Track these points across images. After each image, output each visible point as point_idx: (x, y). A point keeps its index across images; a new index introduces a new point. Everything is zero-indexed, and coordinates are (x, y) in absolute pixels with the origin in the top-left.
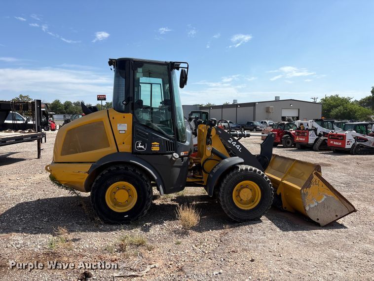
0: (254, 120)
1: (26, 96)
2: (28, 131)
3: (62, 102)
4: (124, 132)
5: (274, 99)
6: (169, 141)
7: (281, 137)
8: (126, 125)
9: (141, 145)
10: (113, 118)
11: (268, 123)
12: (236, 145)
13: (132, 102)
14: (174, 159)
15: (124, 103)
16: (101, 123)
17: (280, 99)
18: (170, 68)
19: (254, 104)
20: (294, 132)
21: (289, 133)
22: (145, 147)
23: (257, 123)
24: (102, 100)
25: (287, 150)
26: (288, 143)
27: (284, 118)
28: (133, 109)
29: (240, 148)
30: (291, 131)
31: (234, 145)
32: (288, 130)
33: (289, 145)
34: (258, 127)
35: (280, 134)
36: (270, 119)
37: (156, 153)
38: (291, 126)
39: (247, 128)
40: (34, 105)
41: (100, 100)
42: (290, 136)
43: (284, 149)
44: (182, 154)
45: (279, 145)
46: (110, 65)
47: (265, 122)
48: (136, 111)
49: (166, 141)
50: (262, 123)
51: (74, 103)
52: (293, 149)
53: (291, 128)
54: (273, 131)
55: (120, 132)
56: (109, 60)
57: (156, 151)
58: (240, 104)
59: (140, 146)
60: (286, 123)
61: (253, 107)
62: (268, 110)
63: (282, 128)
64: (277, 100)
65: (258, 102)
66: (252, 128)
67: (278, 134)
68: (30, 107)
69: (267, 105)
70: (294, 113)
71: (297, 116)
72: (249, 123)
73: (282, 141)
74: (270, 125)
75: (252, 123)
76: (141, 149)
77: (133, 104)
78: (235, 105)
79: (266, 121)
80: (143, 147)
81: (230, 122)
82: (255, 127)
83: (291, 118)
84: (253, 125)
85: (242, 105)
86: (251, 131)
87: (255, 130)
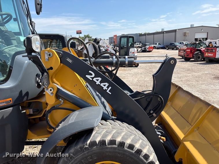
0: (175, 42)
5: (190, 27)
7: (193, 53)
11: (184, 43)
12: (101, 82)
17: (194, 26)
19: (175, 31)
20: (204, 49)
21: (200, 50)
23: (177, 44)
24: (79, 34)
25: (197, 64)
26: (199, 58)
27: (196, 40)
29: (108, 87)
30: (202, 48)
31: (98, 83)
32: (199, 47)
33: (199, 60)
34: (177, 47)
35: (193, 51)
36: (187, 41)
38: (202, 44)
39: (170, 47)
41: (78, 33)
42: (200, 53)
43: (195, 63)
45: (191, 60)
47: (183, 43)
50: (180, 43)
52: (203, 62)
53: (202, 46)
54: (187, 49)
58: (166, 32)
60: (197, 42)
61: (174, 33)
62: (185, 35)
63: (194, 46)
64: (192, 27)
65: (178, 29)
66: (174, 47)
67: (191, 51)
69: (185, 31)
71: (206, 37)
72: (171, 44)
73: (194, 57)
74: (186, 45)
75: (173, 44)
78: (163, 32)
79: (183, 42)
81: (159, 44)
82: (176, 46)
83: (202, 39)
84: (174, 45)
85: (167, 32)
86: (173, 49)
87: (175, 49)
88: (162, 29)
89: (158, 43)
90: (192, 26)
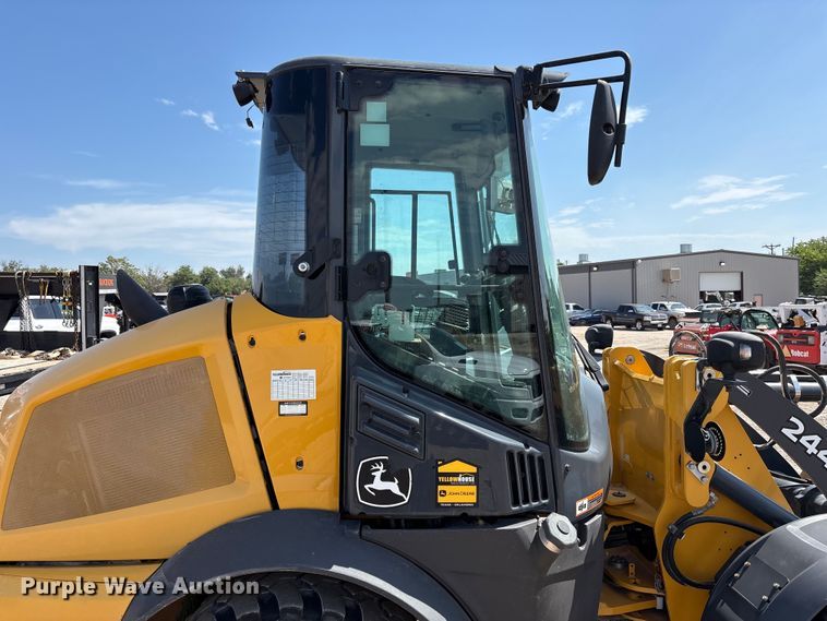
0: (635, 301)
1: (120, 260)
2: (58, 354)
3: (197, 271)
4: (301, 409)
5: (679, 252)
6: (521, 455)
8: (312, 373)
9: (384, 478)
10: (252, 343)
11: (669, 307)
13: (340, 262)
14: (550, 546)
15: (304, 267)
16: (195, 366)
18: (518, 94)
19: (631, 264)
22: (403, 488)
23: (642, 308)
28: (343, 295)
34: (646, 318)
36: (671, 298)
37: (461, 518)
39: (618, 319)
40: (79, 280)
44: (583, 506)
46: (243, 102)
47: (662, 306)
48: (357, 308)
49: (510, 455)
50: (655, 307)
51: (222, 272)
54: (711, 331)
55: (285, 409)
56: (236, 79)
57: (461, 507)
58: (597, 265)
59: (379, 484)
61: (629, 271)
62: (665, 277)
64: (685, 253)
65: (642, 259)
66: (633, 320)
68: (67, 287)
69: (665, 265)
70: (731, 284)
71: (738, 289)
72: (623, 309)
75: (631, 308)
76: (386, 496)
77: (343, 272)
78: (585, 268)
79: (666, 303)
80: (394, 487)
81: (575, 307)
82: (640, 318)
83: (718, 295)
84: (634, 313)
85: (602, 266)
86: (629, 327)
87: (639, 325)
88: (580, 256)
89: (571, 305)
90: (686, 250)
